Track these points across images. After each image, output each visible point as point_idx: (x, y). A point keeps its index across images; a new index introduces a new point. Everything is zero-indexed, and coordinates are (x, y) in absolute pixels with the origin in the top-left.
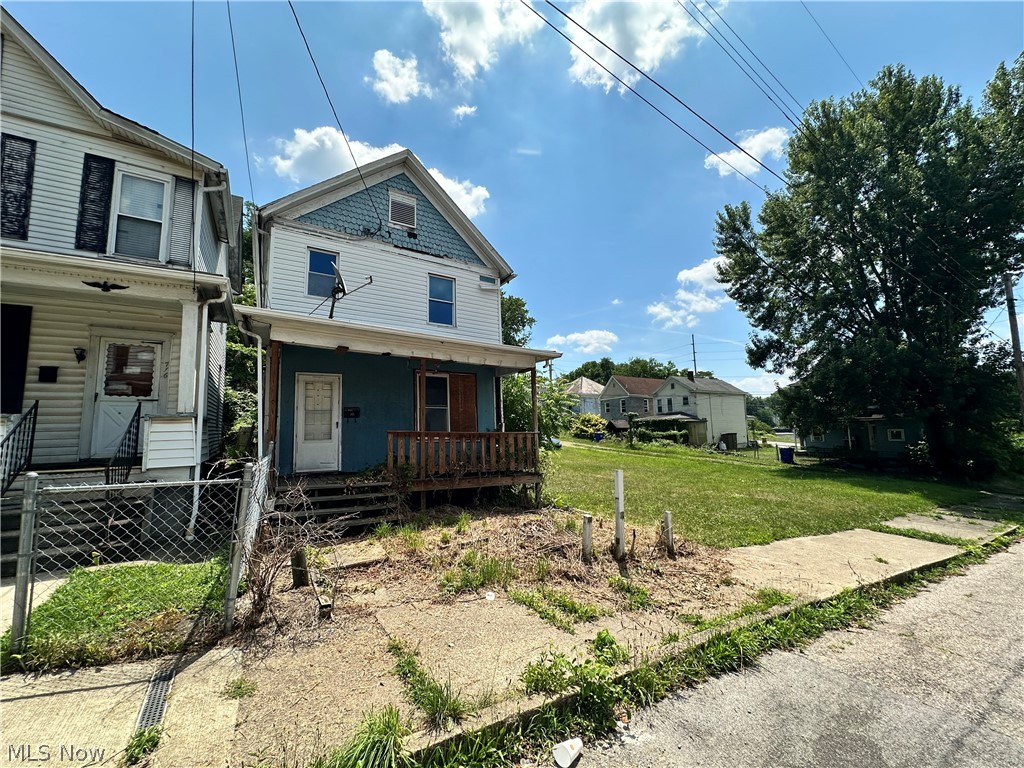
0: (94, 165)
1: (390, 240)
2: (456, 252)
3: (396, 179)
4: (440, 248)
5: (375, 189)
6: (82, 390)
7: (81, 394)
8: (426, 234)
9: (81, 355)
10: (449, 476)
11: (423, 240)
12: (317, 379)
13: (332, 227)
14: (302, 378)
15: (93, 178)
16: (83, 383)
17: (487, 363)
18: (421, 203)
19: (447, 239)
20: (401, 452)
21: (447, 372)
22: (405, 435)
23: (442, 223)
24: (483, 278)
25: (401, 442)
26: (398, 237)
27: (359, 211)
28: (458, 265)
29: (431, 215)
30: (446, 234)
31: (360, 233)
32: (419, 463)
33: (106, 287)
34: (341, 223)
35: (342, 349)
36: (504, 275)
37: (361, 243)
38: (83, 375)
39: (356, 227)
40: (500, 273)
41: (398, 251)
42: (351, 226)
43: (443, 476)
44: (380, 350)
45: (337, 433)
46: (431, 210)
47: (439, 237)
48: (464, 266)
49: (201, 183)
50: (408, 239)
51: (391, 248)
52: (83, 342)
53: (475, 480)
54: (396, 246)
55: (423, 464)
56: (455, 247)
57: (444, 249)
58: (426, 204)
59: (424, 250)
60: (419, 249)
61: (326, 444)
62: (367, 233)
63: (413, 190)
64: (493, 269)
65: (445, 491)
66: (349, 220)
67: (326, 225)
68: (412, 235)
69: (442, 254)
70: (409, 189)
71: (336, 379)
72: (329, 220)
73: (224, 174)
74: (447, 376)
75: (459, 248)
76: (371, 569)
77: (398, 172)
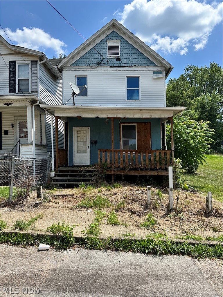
0: (11, 64)
1: (108, 64)
2: (140, 62)
3: (111, 35)
4: (132, 62)
5: (101, 43)
6: (14, 137)
7: (14, 138)
8: (125, 57)
9: (13, 126)
10: (124, 169)
11: (123, 61)
12: (81, 129)
13: (84, 65)
14: (75, 129)
15: (11, 68)
16: (14, 134)
17: (144, 117)
18: (122, 42)
19: (136, 57)
20: (104, 158)
21: (136, 123)
22: (105, 151)
23: (133, 50)
24: (155, 73)
25: (103, 153)
26: (112, 62)
27: (95, 55)
28: (142, 69)
29: (127, 47)
30: (135, 54)
31: (95, 65)
32: (111, 163)
33: (8, 104)
34: (87, 63)
35: (79, 117)
36: (168, 68)
37: (96, 69)
38: (14, 132)
39: (94, 62)
40: (165, 68)
41: (112, 69)
42: (92, 62)
43: (122, 169)
44: (94, 116)
45: (88, 150)
46: (127, 45)
47: (131, 57)
48: (144, 69)
49: (39, 61)
50: (116, 62)
51: (109, 68)
52: (13, 122)
53: (137, 172)
54: (111, 67)
55: (113, 163)
56: (140, 60)
57: (134, 62)
58: (125, 42)
59: (124, 65)
60: (122, 65)
61: (84, 155)
62: (99, 64)
63: (119, 37)
64: (161, 66)
65: (122, 175)
66: (91, 60)
67: (82, 65)
68: (118, 59)
69: (133, 65)
70: (116, 38)
71: (87, 129)
72: (83, 62)
73: (44, 56)
74: (136, 124)
75: (142, 60)
76: (66, 197)
77: (111, 31)
